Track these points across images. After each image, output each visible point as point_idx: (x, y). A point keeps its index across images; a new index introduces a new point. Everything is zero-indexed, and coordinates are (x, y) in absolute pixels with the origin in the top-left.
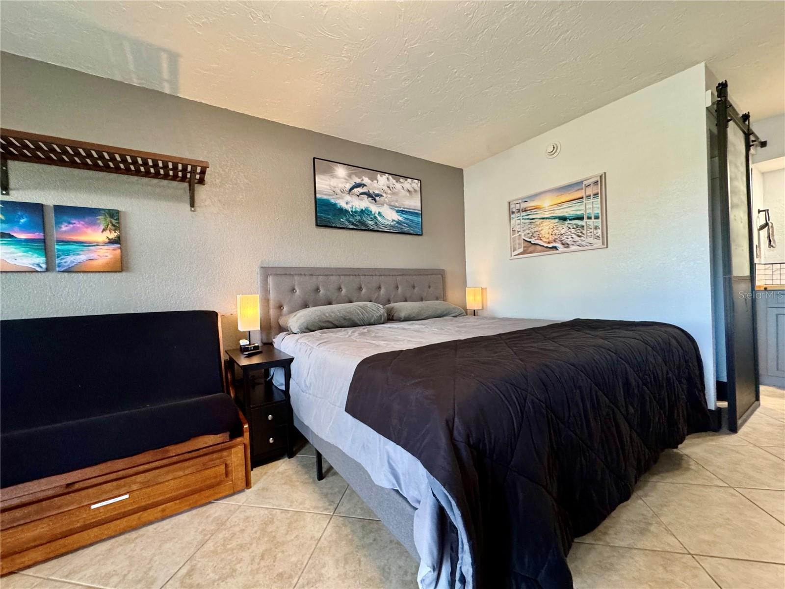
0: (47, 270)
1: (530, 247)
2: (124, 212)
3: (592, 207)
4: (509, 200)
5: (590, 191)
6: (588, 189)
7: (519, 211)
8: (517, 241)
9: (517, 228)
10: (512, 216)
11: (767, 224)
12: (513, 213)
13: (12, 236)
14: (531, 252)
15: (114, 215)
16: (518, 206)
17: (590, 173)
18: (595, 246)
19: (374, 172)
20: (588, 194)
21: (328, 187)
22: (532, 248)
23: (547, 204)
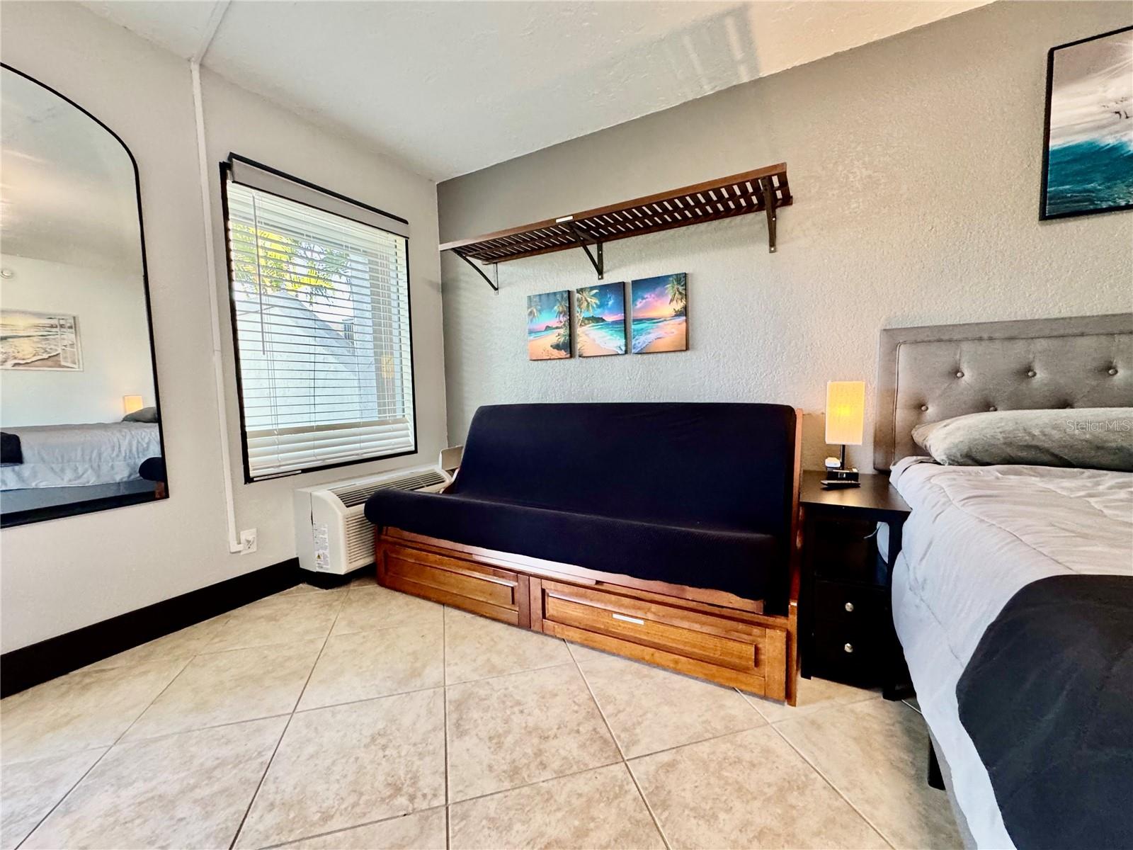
0: (626, 352)
2: (692, 274)
13: (603, 320)
15: (682, 279)
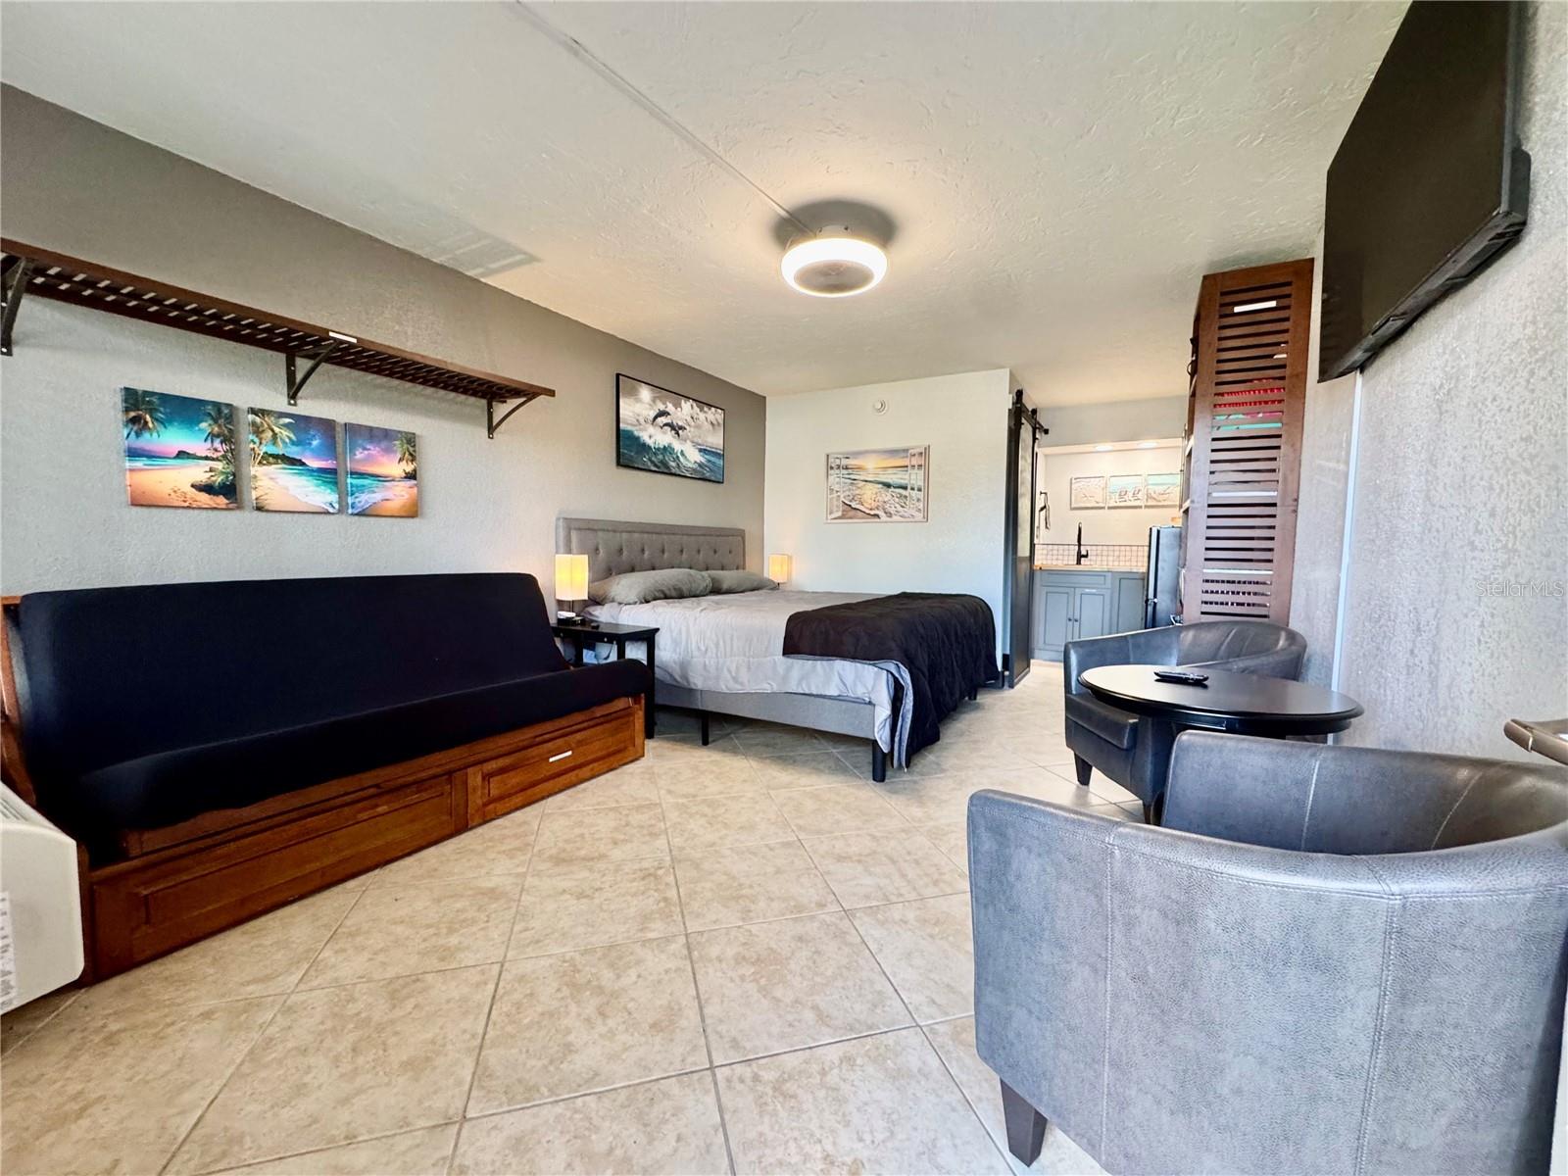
0: (340, 511)
1: (850, 511)
3: (915, 478)
4: (828, 451)
5: (915, 461)
6: (913, 459)
7: (839, 467)
8: (835, 503)
9: (836, 488)
10: (831, 472)
11: (1045, 507)
12: (832, 468)
13: (303, 464)
14: (851, 518)
15: (411, 440)
16: (838, 462)
17: (916, 442)
18: (916, 519)
19: (679, 396)
20: (913, 464)
21: (631, 414)
22: (852, 513)
23: (872, 465)
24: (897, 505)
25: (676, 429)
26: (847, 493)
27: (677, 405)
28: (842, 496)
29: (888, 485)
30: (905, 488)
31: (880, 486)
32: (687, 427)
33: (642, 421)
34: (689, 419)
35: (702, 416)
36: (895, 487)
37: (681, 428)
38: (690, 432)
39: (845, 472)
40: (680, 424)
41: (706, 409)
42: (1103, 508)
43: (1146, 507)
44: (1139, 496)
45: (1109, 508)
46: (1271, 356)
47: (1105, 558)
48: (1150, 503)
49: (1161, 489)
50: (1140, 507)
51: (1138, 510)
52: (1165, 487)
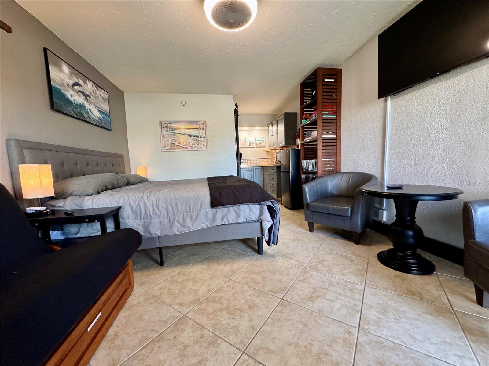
1: (174, 146)
3: (202, 133)
4: (161, 120)
5: (201, 126)
6: (200, 125)
7: (167, 127)
8: (167, 143)
9: (166, 136)
10: (163, 129)
12: (164, 128)
14: (175, 149)
16: (166, 125)
17: (201, 119)
18: (204, 149)
19: (86, 78)
20: (200, 127)
21: (59, 79)
22: (175, 147)
23: (182, 127)
24: (195, 144)
25: (86, 96)
26: (172, 139)
27: (85, 82)
28: (170, 140)
29: (191, 136)
30: (198, 137)
31: (187, 136)
32: (91, 96)
33: (66, 85)
34: (92, 92)
35: (98, 92)
36: (194, 137)
37: (88, 96)
38: (92, 99)
39: (170, 129)
40: (87, 93)
41: (99, 89)
42: (245, 148)
43: (256, 147)
44: (254, 144)
45: (247, 148)
46: (332, 96)
47: (247, 163)
48: (257, 146)
49: (259, 142)
50: (255, 147)
51: (254, 148)
52: (261, 141)
